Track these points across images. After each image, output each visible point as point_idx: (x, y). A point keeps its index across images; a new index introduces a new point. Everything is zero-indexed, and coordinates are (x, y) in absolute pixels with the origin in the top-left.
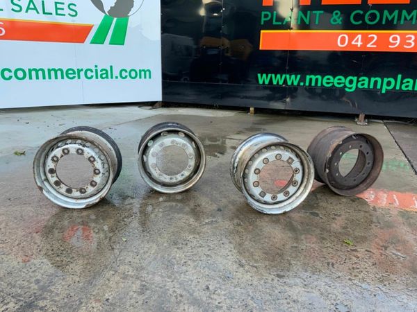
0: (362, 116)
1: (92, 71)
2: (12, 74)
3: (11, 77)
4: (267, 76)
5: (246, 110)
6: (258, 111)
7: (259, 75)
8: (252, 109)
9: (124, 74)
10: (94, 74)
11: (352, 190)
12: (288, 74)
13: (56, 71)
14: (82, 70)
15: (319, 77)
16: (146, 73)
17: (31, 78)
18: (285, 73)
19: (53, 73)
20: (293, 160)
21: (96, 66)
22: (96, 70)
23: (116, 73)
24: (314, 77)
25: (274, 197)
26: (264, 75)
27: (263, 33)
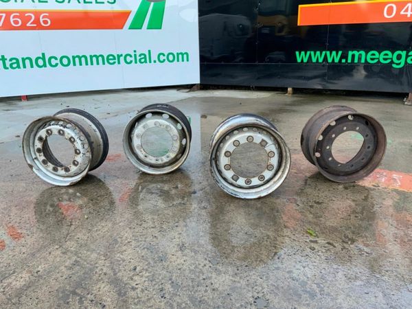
0: (411, 96)
1: (131, 56)
2: (58, 61)
3: (57, 65)
4: (306, 54)
5: (284, 90)
6: (296, 91)
7: (297, 53)
8: (290, 89)
9: (162, 58)
10: (133, 59)
11: (350, 177)
12: (328, 50)
13: (97, 57)
14: (122, 55)
15: (363, 53)
16: (184, 56)
17: (74, 65)
18: (325, 50)
19: (94, 59)
20: (267, 143)
21: (135, 51)
22: (135, 55)
23: (154, 57)
24: (356, 53)
25: (248, 182)
26: (303, 53)
27: (302, 8)
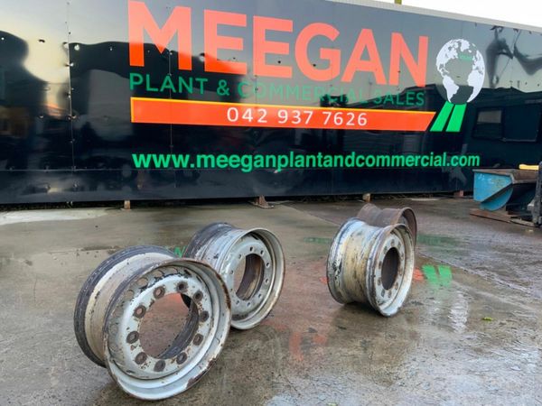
0: (262, 199)
6: (136, 204)
8: (127, 203)
18: (170, 153)
